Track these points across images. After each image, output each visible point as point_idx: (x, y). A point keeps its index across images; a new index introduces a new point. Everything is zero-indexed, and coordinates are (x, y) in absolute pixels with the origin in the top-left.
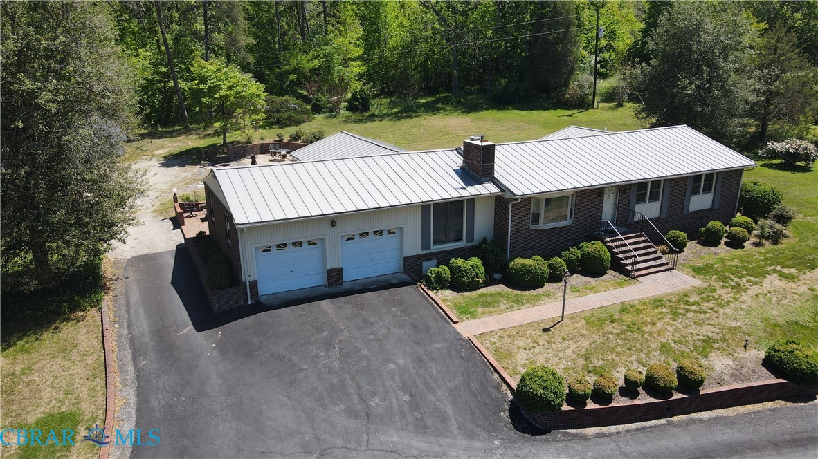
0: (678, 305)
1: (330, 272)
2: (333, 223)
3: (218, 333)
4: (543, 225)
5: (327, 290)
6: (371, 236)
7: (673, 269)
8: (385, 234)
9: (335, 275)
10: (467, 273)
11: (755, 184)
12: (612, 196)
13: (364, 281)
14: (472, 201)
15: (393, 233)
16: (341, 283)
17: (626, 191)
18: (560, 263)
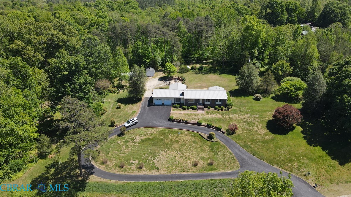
0: (202, 115)
1: (163, 103)
2: (163, 98)
3: (149, 107)
4: (189, 102)
6: (168, 100)
7: (204, 111)
9: (163, 104)
12: (201, 101)
13: (167, 105)
14: (181, 98)
15: (170, 100)
17: (203, 100)
18: (189, 107)
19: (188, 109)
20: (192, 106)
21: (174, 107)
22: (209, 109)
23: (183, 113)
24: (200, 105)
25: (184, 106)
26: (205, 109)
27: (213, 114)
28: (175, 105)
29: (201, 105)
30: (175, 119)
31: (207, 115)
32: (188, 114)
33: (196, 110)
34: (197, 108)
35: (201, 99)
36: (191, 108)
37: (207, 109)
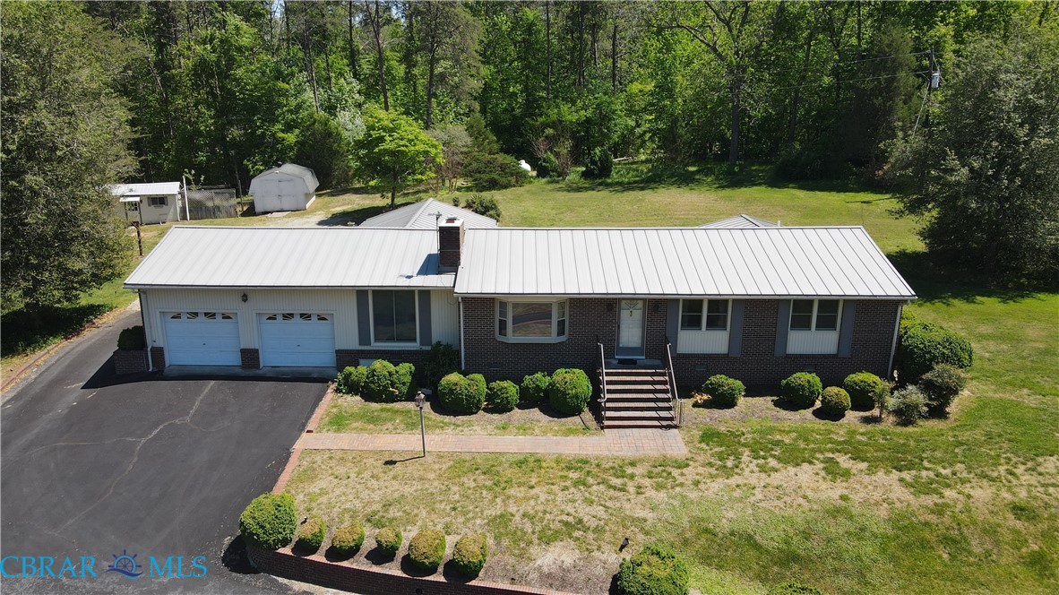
0: (663, 470)
1: (244, 351)
2: (245, 298)
5: (239, 371)
6: (297, 319)
7: (676, 427)
8: (314, 318)
9: (250, 356)
10: (379, 379)
11: (925, 327)
12: (638, 314)
13: (287, 369)
15: (324, 319)
16: (257, 366)
17: (658, 309)
18: (511, 388)
19: (498, 406)
20: (541, 379)
21: (351, 387)
22: (723, 401)
23: (440, 456)
24: (623, 363)
25: (454, 377)
26: (688, 402)
27: (793, 457)
28: (360, 371)
29: (632, 363)
30: (306, 546)
31: (727, 472)
32: (490, 468)
33: (587, 415)
34: (597, 392)
35: (632, 300)
36: (527, 401)
37: (706, 405)
